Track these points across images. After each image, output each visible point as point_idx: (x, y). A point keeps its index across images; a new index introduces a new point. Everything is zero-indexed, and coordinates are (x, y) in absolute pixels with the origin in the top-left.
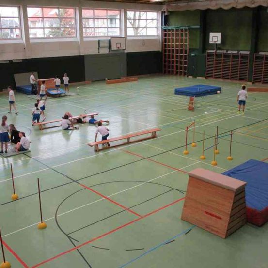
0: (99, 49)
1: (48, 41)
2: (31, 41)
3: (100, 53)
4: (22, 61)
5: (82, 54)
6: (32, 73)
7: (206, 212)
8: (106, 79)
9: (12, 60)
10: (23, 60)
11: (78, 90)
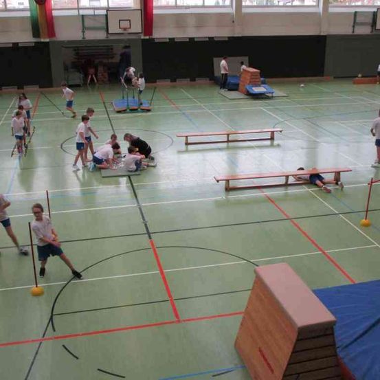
0: (354, 27)
1: (270, 11)
2: (244, 11)
3: (355, 33)
4: (227, 39)
5: (322, 34)
6: (224, 59)
7: (260, 351)
8: (360, 75)
9: (213, 38)
10: (229, 38)
11: (302, 89)
